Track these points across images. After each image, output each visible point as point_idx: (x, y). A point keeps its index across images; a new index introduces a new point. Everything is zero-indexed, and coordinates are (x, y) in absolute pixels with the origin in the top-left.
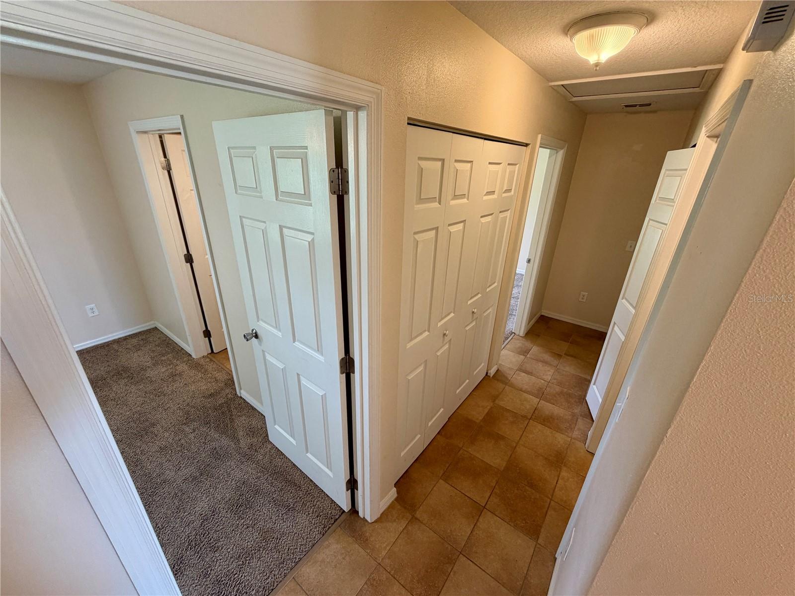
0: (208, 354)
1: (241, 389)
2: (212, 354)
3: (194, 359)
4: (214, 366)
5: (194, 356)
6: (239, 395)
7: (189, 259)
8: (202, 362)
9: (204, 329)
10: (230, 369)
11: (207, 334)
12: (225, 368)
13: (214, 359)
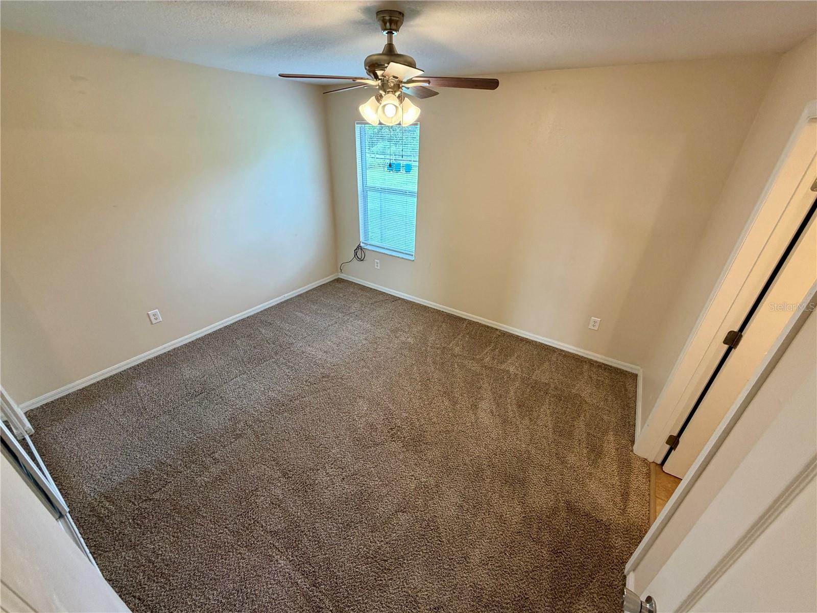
0: (653, 462)
1: (634, 570)
2: (658, 468)
3: (632, 451)
4: (643, 487)
5: (635, 447)
6: (626, 571)
7: (733, 340)
8: (637, 465)
9: (675, 434)
10: (657, 514)
11: (673, 442)
12: (652, 506)
13: (653, 477)
